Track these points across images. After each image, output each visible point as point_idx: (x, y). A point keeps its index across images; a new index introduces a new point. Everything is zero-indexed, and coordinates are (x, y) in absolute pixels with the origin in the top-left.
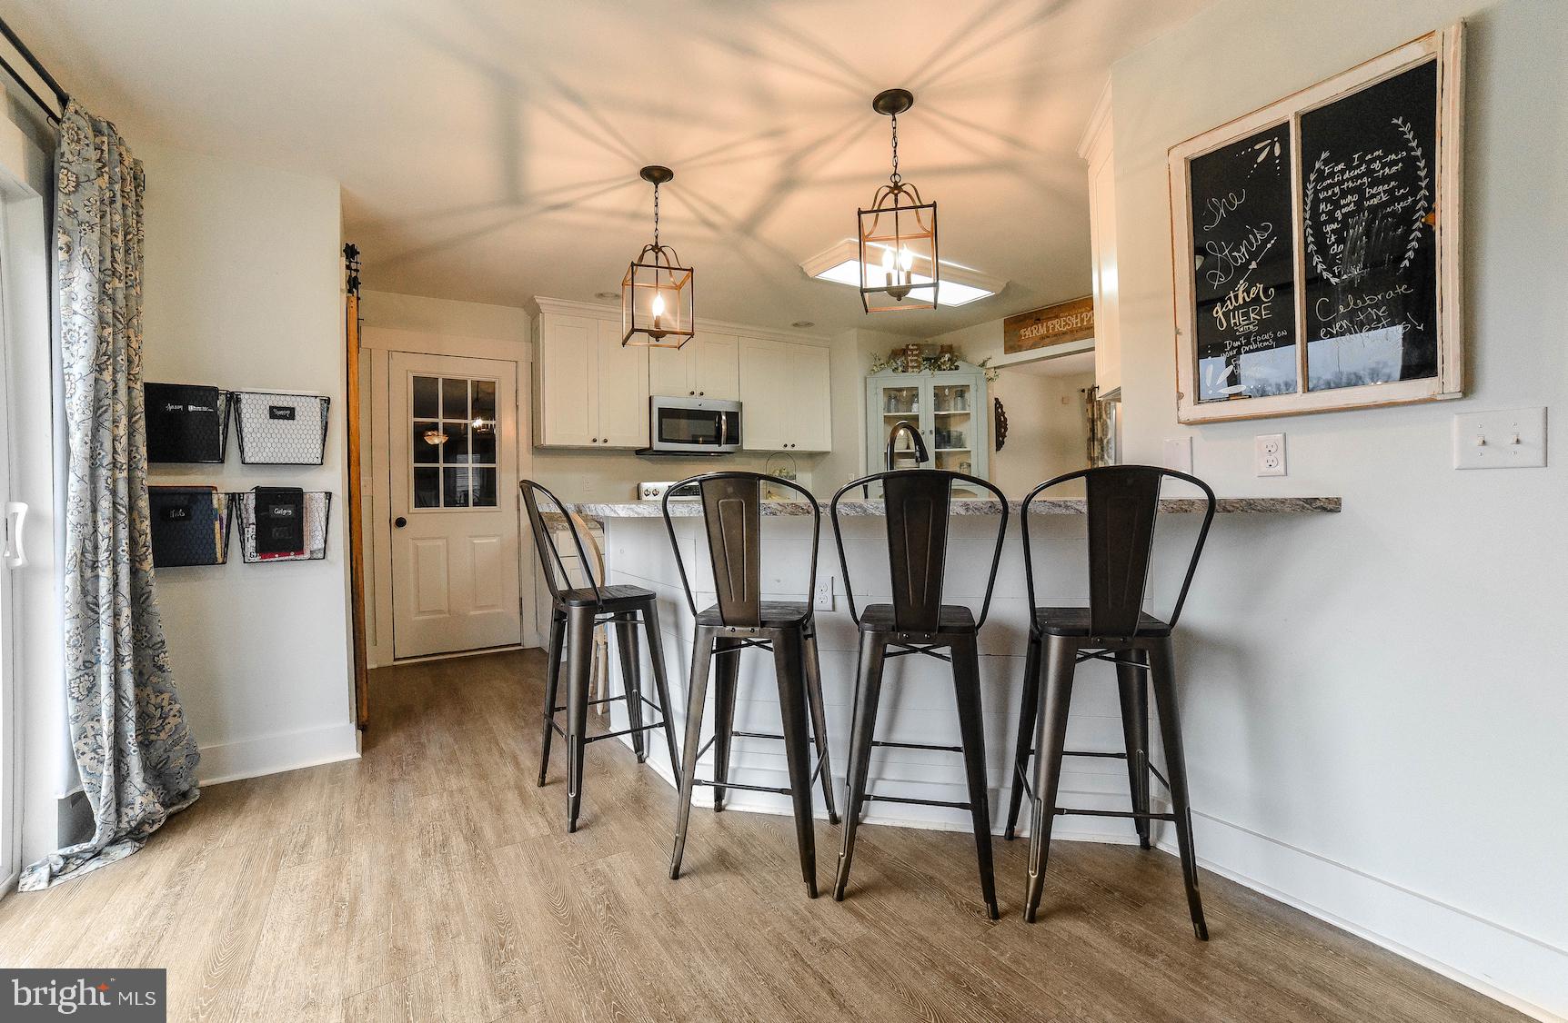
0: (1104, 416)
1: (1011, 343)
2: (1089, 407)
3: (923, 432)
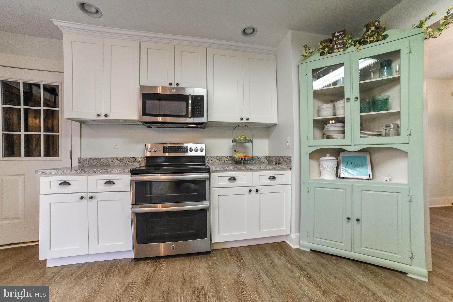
3: (348, 99)
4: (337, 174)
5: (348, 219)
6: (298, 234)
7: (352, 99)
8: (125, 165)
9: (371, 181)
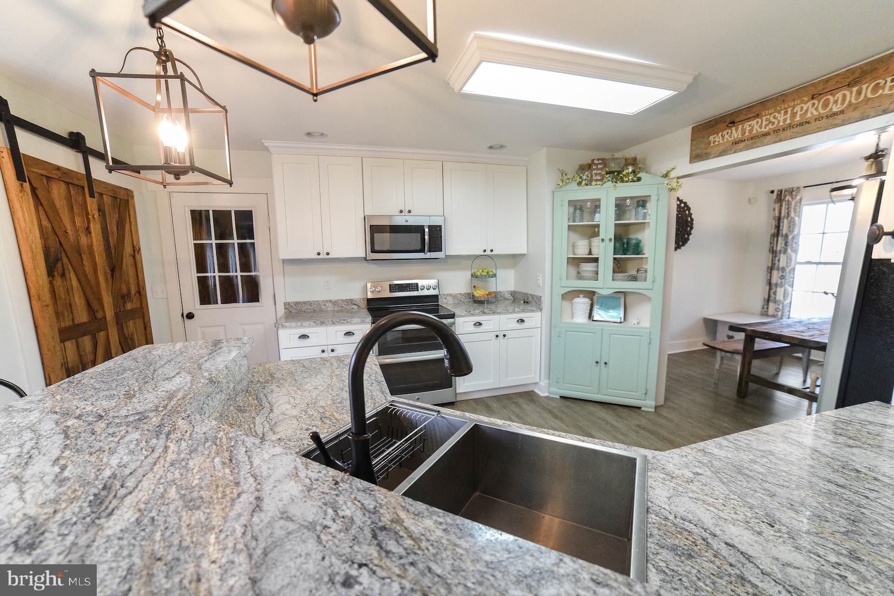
0: (792, 214)
1: (699, 151)
2: (777, 206)
3: (603, 240)
4: (590, 316)
5: (597, 362)
6: (547, 381)
7: (607, 241)
8: (340, 308)
9: (622, 324)
